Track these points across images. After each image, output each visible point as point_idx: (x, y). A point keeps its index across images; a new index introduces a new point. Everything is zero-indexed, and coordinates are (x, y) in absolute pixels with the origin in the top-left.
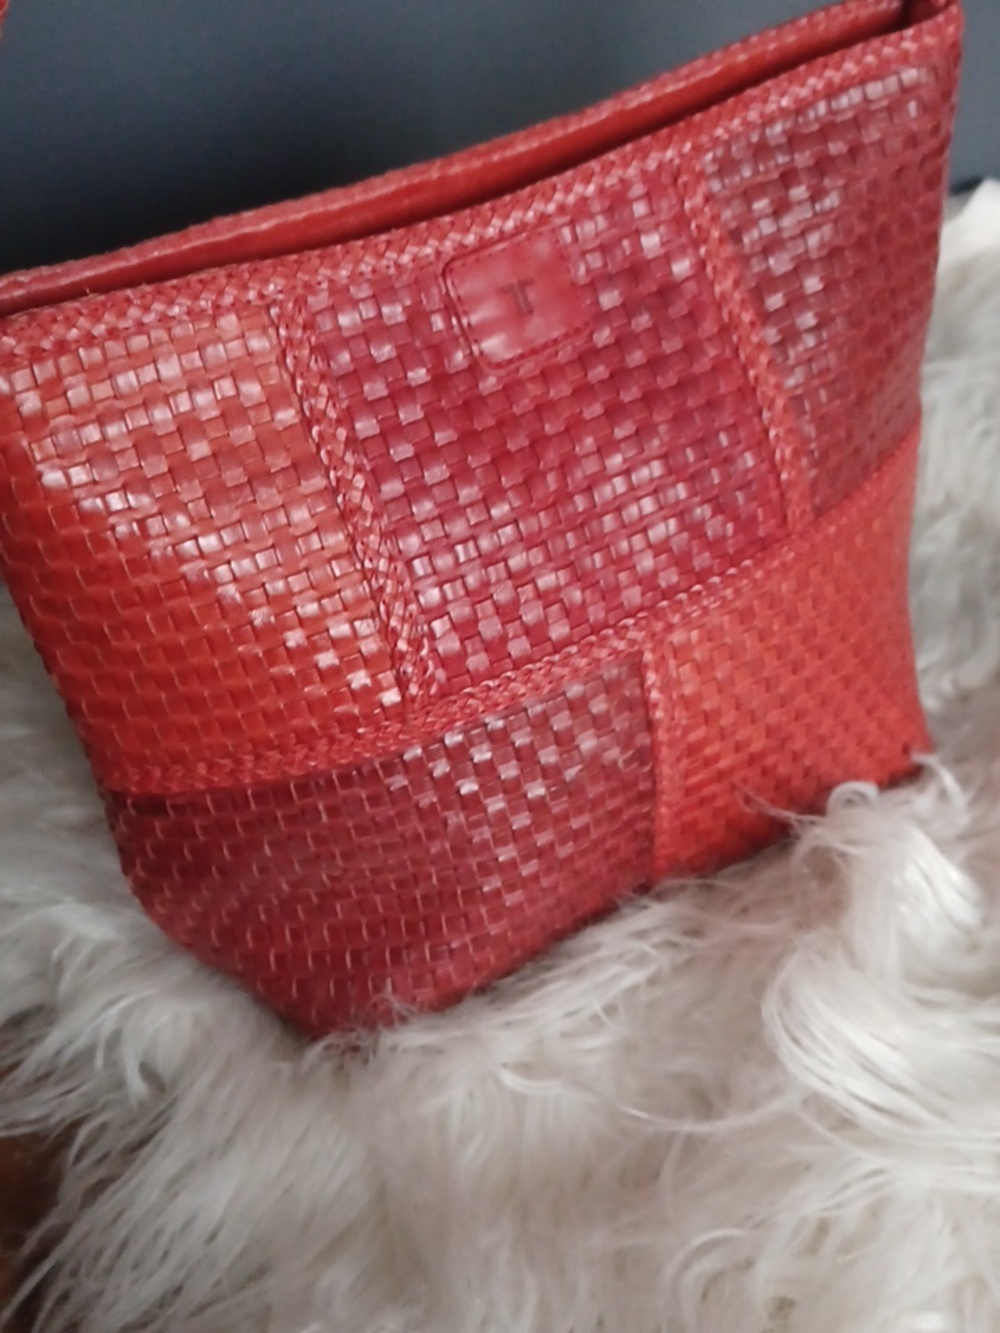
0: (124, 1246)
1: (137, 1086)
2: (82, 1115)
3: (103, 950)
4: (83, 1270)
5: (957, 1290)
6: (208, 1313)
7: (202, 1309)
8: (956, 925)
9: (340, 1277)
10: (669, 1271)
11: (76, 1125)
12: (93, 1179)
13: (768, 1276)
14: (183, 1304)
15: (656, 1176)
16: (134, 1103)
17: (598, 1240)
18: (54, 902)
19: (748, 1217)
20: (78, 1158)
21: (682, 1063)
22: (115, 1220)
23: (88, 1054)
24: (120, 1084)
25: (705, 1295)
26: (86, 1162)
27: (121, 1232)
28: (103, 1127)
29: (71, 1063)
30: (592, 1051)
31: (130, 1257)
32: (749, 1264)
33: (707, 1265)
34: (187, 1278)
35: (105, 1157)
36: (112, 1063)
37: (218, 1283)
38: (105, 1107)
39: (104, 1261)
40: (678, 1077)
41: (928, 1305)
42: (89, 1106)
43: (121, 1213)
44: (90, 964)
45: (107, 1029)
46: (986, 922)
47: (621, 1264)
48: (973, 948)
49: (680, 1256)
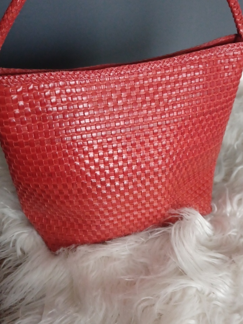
0: (12, 287)
1: (19, 253)
2: (5, 257)
3: (15, 220)
4: (3, 292)
5: (199, 316)
6: (30, 304)
7: (28, 304)
8: (208, 235)
9: (61, 299)
10: (136, 305)
11: (4, 259)
12: (6, 272)
13: (158, 308)
14: (24, 302)
15: (135, 284)
16: (18, 256)
17: (121, 296)
18: (5, 207)
19: (154, 295)
20: (3, 267)
21: (142, 260)
22: (11, 282)
23: (9, 243)
24: (15, 251)
25: (143, 311)
26: (5, 268)
27: (12, 284)
28: (10, 261)
29: (4, 245)
30: (123, 255)
31: (13, 290)
32: (154, 305)
33: (144, 304)
34: (25, 296)
35: (10, 267)
36: (14, 246)
37: (32, 298)
38: (11, 256)
39: (8, 290)
40: (142, 263)
41: (192, 318)
42: (8, 255)
43: (12, 280)
44: (11, 223)
45: (13, 238)
46: (214, 235)
47: (125, 302)
48: (211, 240)
49: (139, 301)
